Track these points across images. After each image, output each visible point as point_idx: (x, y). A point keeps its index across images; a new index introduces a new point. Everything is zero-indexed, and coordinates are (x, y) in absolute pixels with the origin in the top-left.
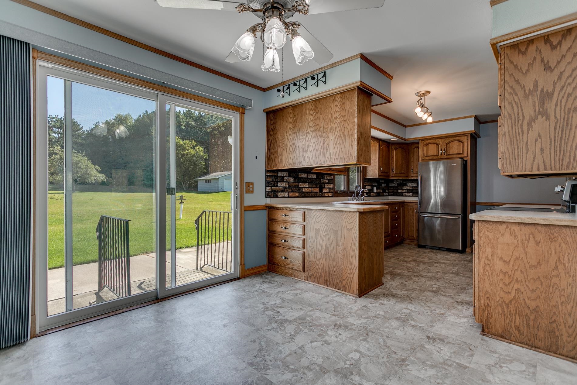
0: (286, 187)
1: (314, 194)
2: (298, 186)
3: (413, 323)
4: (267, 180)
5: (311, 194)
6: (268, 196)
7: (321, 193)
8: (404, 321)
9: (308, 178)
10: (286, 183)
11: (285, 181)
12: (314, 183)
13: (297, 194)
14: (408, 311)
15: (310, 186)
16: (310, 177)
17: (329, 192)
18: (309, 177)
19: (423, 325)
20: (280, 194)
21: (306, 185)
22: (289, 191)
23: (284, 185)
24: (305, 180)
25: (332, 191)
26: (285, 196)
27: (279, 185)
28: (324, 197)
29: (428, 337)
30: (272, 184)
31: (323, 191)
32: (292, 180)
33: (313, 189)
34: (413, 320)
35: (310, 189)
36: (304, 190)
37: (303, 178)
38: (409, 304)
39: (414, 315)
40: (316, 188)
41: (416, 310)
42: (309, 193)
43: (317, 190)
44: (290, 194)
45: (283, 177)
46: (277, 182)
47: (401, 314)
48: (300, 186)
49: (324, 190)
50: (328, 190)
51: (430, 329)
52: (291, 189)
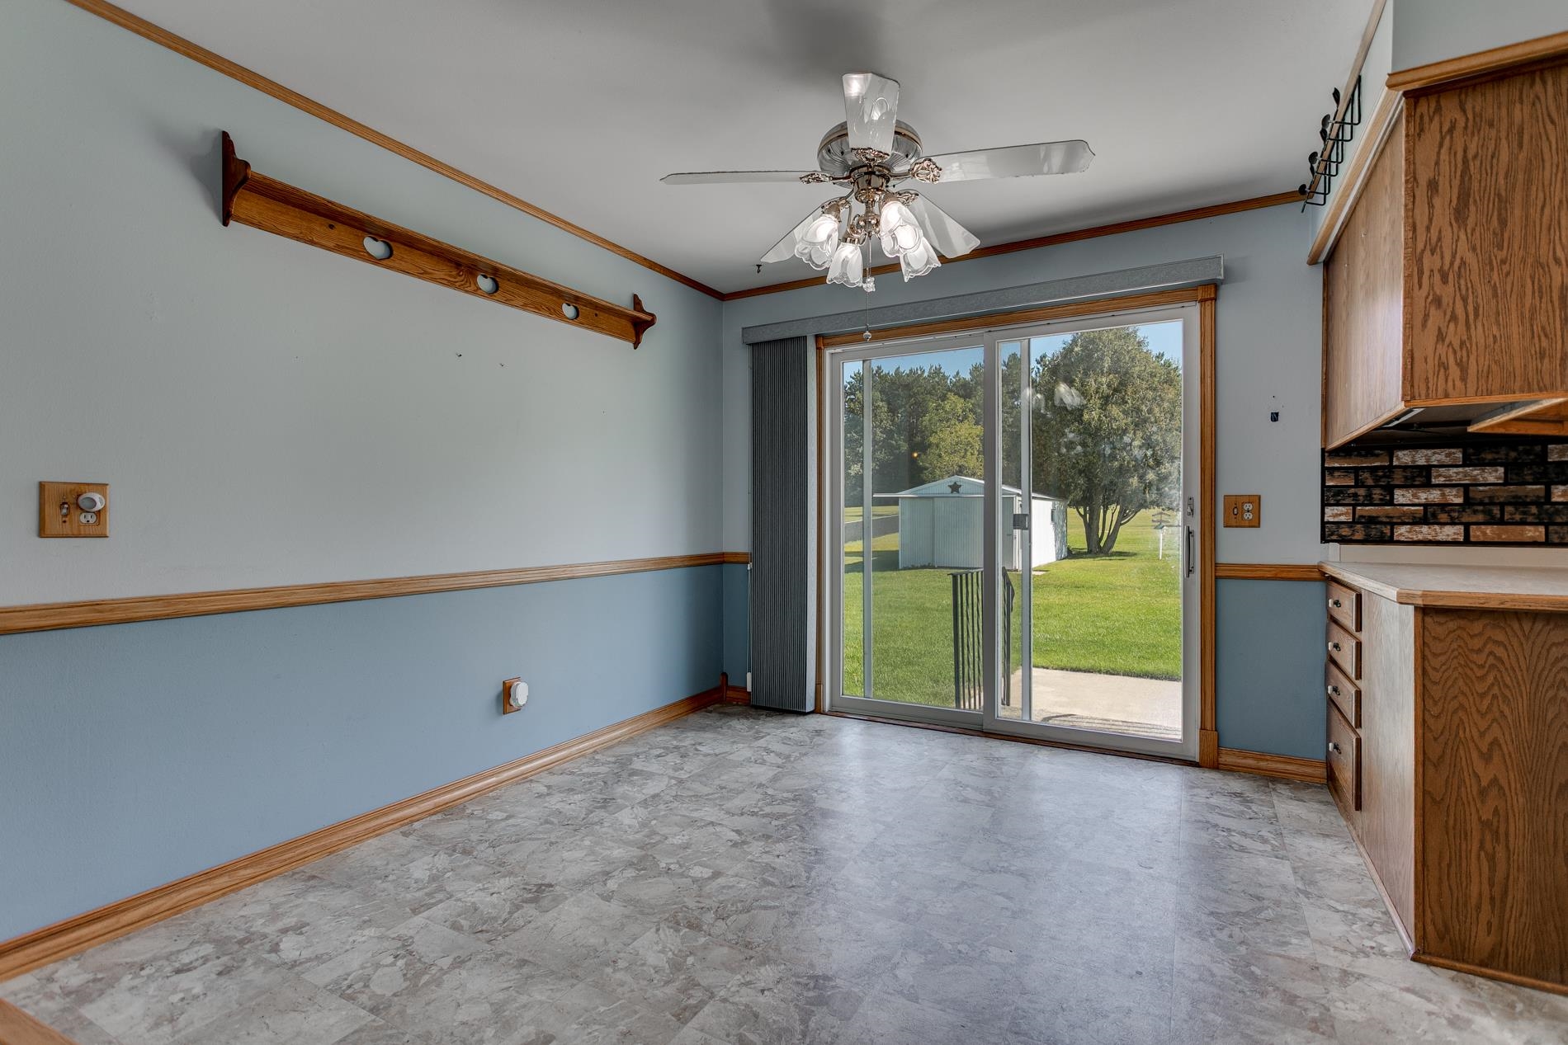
0: (1445, 505)
2: (1542, 501)
4: (1329, 483)
6: (1334, 537)
10: (1448, 490)
11: (1439, 481)
20: (1404, 529)
22: (1465, 520)
23: (1430, 496)
26: (1445, 538)
27: (1401, 500)
30: (1355, 495)
44: (1475, 533)
45: (1428, 467)
46: (1390, 490)
52: (1486, 512)
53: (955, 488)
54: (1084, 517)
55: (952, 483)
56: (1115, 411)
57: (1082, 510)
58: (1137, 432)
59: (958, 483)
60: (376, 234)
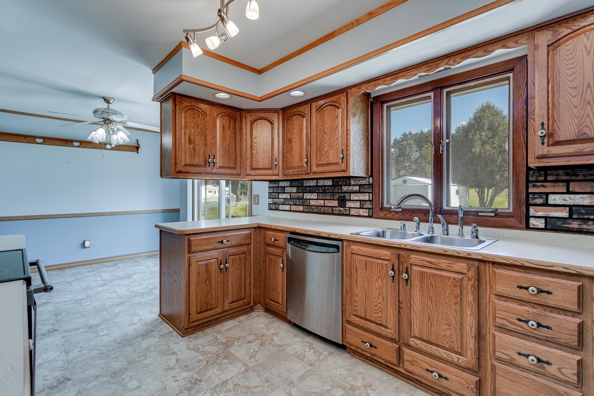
0: (287, 199)
1: (328, 210)
2: (303, 199)
4: (270, 191)
5: (322, 210)
6: (271, 208)
7: (342, 209)
9: (317, 186)
10: (287, 194)
11: (286, 191)
12: (329, 193)
13: (301, 208)
15: (322, 198)
16: (321, 184)
17: (361, 208)
18: (319, 184)
20: (281, 207)
21: (314, 196)
22: (290, 204)
23: (285, 196)
24: (311, 190)
25: (370, 206)
26: (286, 209)
27: (280, 197)
28: (349, 215)
30: (274, 195)
31: (347, 206)
32: (294, 190)
33: (326, 202)
35: (322, 202)
36: (312, 203)
37: (310, 186)
40: (333, 200)
42: (319, 208)
43: (335, 203)
44: (292, 208)
45: (284, 187)
46: (279, 193)
48: (305, 198)
49: (349, 204)
50: (358, 204)
52: (294, 201)
53: (405, 182)
54: (478, 193)
55: (403, 180)
56: (488, 147)
57: (477, 190)
58: (499, 156)
59: (406, 180)
60: (40, 138)
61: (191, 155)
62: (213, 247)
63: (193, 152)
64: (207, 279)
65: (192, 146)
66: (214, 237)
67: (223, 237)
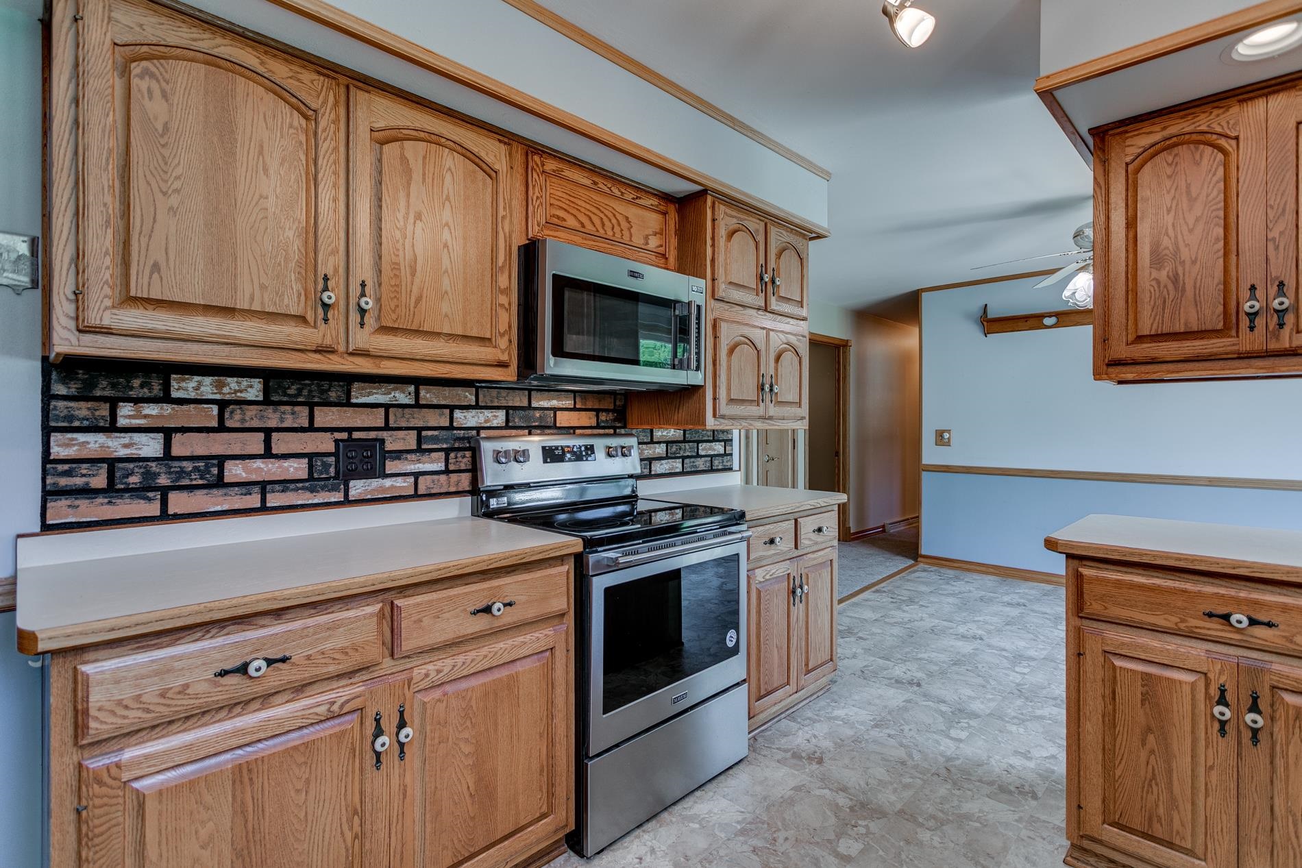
3: (943, 708)
8: (960, 710)
14: (953, 733)
19: (924, 703)
29: (919, 685)
34: (942, 714)
38: (953, 756)
39: (941, 724)
41: (935, 736)
47: (970, 726)
51: (913, 697)
60: (1050, 315)
61: (1159, 302)
62: (1182, 626)
63: (1172, 293)
64: (1149, 730)
65: (1164, 273)
66: (1185, 591)
67: (1238, 601)
